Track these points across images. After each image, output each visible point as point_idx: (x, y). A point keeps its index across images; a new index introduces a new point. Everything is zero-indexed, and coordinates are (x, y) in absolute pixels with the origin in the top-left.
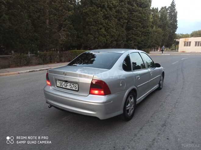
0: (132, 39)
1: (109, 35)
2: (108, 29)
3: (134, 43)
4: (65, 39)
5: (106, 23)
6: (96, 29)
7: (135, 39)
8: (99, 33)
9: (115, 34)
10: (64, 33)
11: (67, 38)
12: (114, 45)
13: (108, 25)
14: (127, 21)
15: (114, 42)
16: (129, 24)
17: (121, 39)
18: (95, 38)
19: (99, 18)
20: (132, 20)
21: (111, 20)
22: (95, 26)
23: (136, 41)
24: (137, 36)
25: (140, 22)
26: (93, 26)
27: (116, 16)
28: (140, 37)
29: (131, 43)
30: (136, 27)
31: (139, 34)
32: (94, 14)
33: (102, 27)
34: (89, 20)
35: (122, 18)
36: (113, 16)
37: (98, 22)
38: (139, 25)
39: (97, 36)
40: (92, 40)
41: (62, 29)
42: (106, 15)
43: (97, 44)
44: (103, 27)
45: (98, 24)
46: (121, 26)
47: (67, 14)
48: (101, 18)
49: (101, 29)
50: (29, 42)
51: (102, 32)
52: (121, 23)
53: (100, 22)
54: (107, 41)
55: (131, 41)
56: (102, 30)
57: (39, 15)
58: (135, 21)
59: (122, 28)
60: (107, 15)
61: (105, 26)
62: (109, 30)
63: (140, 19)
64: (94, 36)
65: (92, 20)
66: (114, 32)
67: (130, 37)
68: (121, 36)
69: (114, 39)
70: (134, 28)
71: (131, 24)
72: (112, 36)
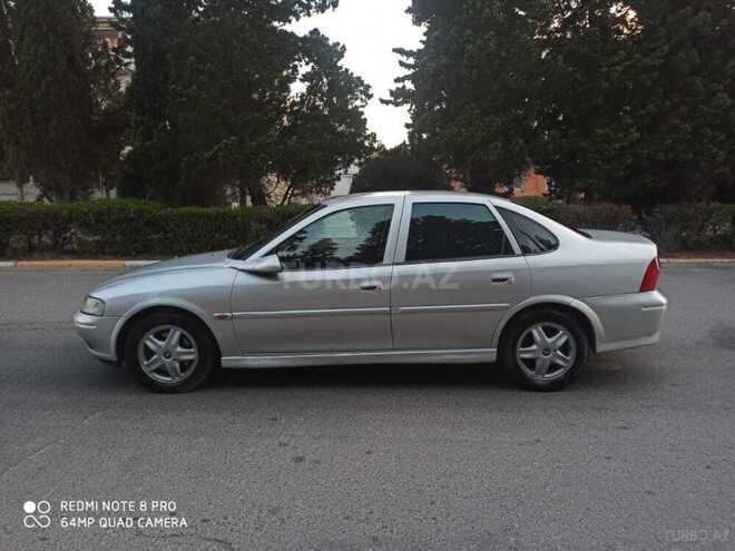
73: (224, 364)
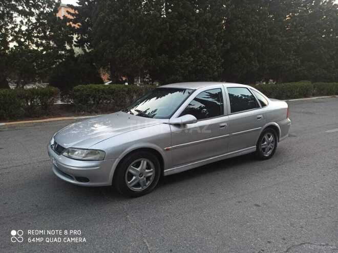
73: (166, 174)
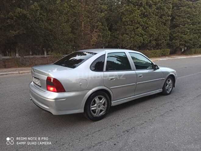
0: (177, 38)
1: (147, 34)
2: (146, 28)
3: (180, 42)
4: (96, 40)
5: (144, 22)
6: (132, 28)
7: (181, 37)
8: (135, 32)
9: (154, 33)
10: (96, 34)
11: (98, 38)
12: (152, 45)
13: (147, 24)
14: (170, 18)
15: (153, 42)
16: (174, 21)
17: (162, 37)
18: (131, 38)
19: (135, 17)
20: (179, 16)
21: (151, 18)
22: (131, 25)
23: (182, 40)
24: (184, 34)
25: (188, 18)
26: (129, 26)
27: (157, 14)
28: (188, 35)
29: (176, 43)
30: (183, 24)
31: (187, 31)
32: (131, 13)
33: (138, 26)
34: (125, 20)
35: (164, 15)
36: (153, 13)
37: (135, 21)
38: (187, 21)
39: (133, 35)
40: (127, 40)
41: (95, 30)
42: (144, 13)
43: (132, 44)
44: (140, 26)
45: (135, 23)
46: (163, 24)
47: (99, 16)
48: (138, 17)
49: (137, 28)
50: (64, 43)
51: (139, 31)
52: (163, 20)
53: (136, 21)
54: (144, 40)
55: (176, 40)
56: (139, 29)
57: (75, 19)
58: (182, 17)
59: (164, 26)
60: (146, 14)
61: (144, 25)
62: (148, 28)
63: (188, 15)
64: (130, 36)
65: (128, 19)
66: (153, 31)
67: (174, 35)
68: (163, 35)
69: (153, 38)
70: (181, 26)
71: (177, 20)
72: (151, 35)
